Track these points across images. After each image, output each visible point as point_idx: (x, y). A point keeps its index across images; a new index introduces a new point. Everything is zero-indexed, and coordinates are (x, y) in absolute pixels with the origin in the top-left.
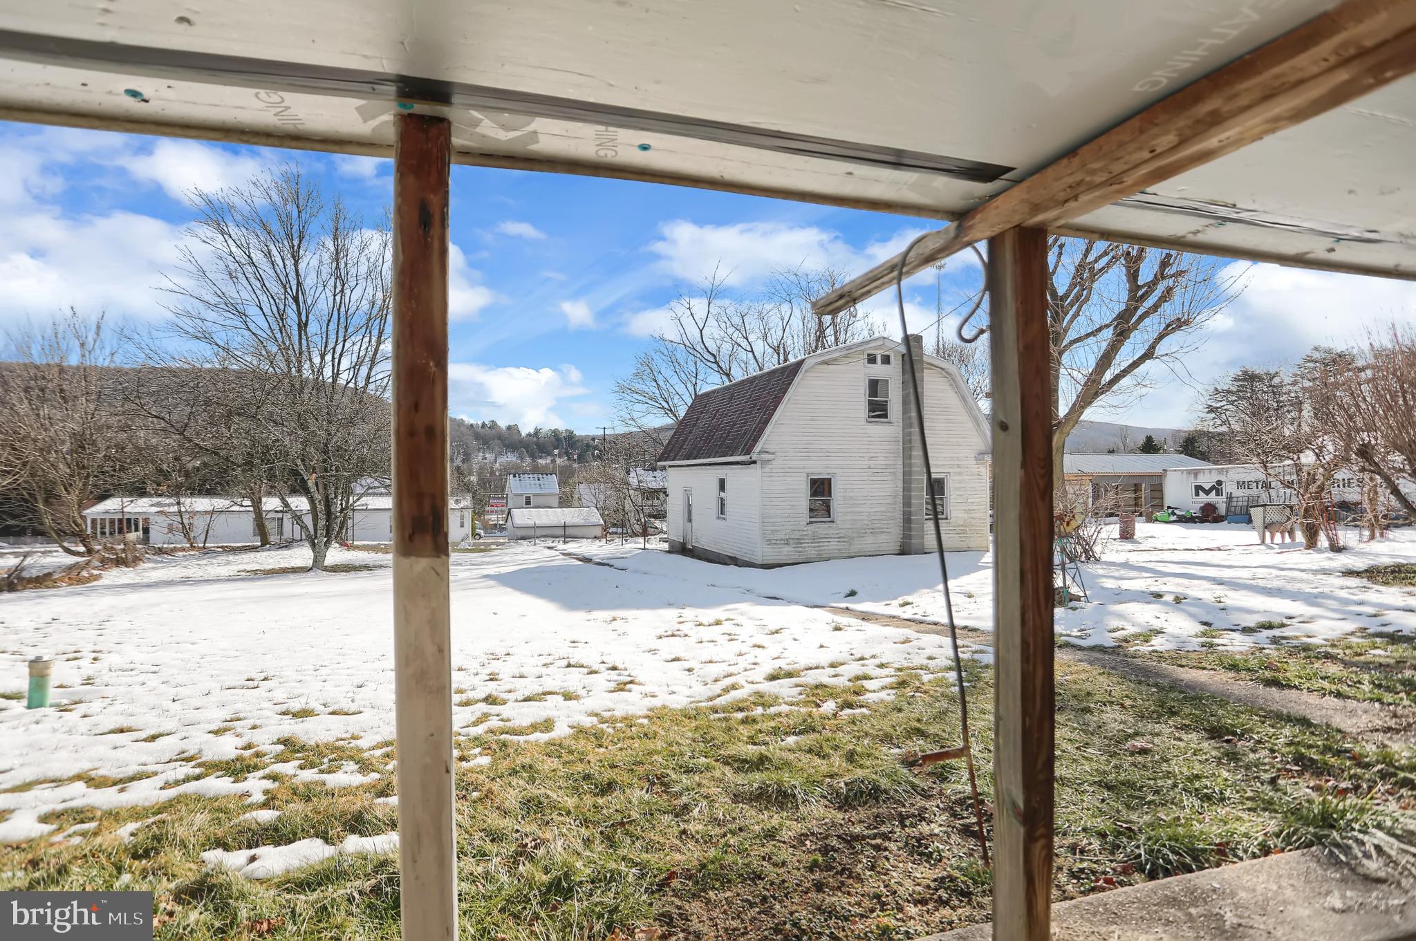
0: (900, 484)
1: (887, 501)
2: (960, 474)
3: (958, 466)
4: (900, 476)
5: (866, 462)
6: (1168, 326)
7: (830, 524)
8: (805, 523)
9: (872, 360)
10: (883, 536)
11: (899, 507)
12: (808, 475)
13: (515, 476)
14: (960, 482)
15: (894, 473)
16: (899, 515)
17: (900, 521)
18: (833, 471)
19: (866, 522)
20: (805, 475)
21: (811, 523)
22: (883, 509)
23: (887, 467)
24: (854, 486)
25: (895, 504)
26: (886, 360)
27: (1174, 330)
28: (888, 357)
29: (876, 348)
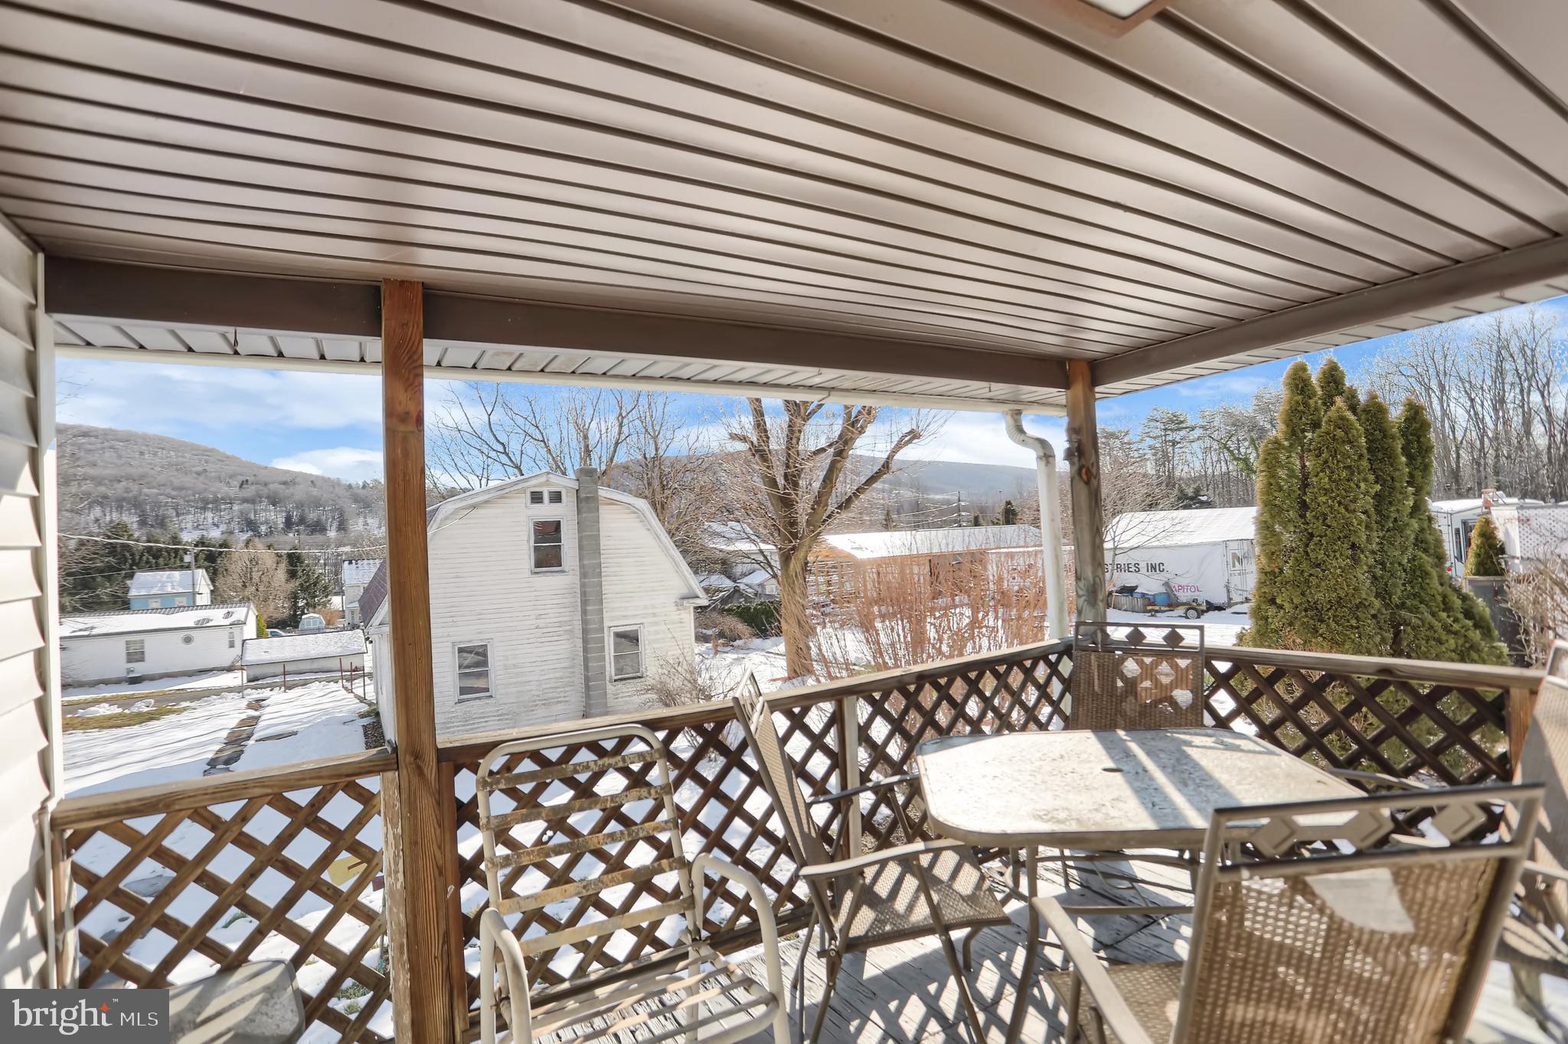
0: (579, 643)
1: (563, 665)
2: (656, 624)
3: (654, 615)
4: (579, 633)
5: (534, 622)
6: (901, 440)
7: (487, 701)
8: (452, 703)
9: (537, 498)
10: (560, 707)
11: (579, 670)
12: (454, 644)
13: (350, 563)
14: (657, 633)
15: (571, 631)
16: (579, 680)
17: (581, 687)
18: (488, 636)
19: (537, 693)
20: (450, 644)
21: (460, 701)
22: (558, 675)
23: (561, 624)
24: (517, 652)
25: (573, 667)
26: (556, 497)
27: (910, 441)
28: (559, 493)
29: (541, 485)
